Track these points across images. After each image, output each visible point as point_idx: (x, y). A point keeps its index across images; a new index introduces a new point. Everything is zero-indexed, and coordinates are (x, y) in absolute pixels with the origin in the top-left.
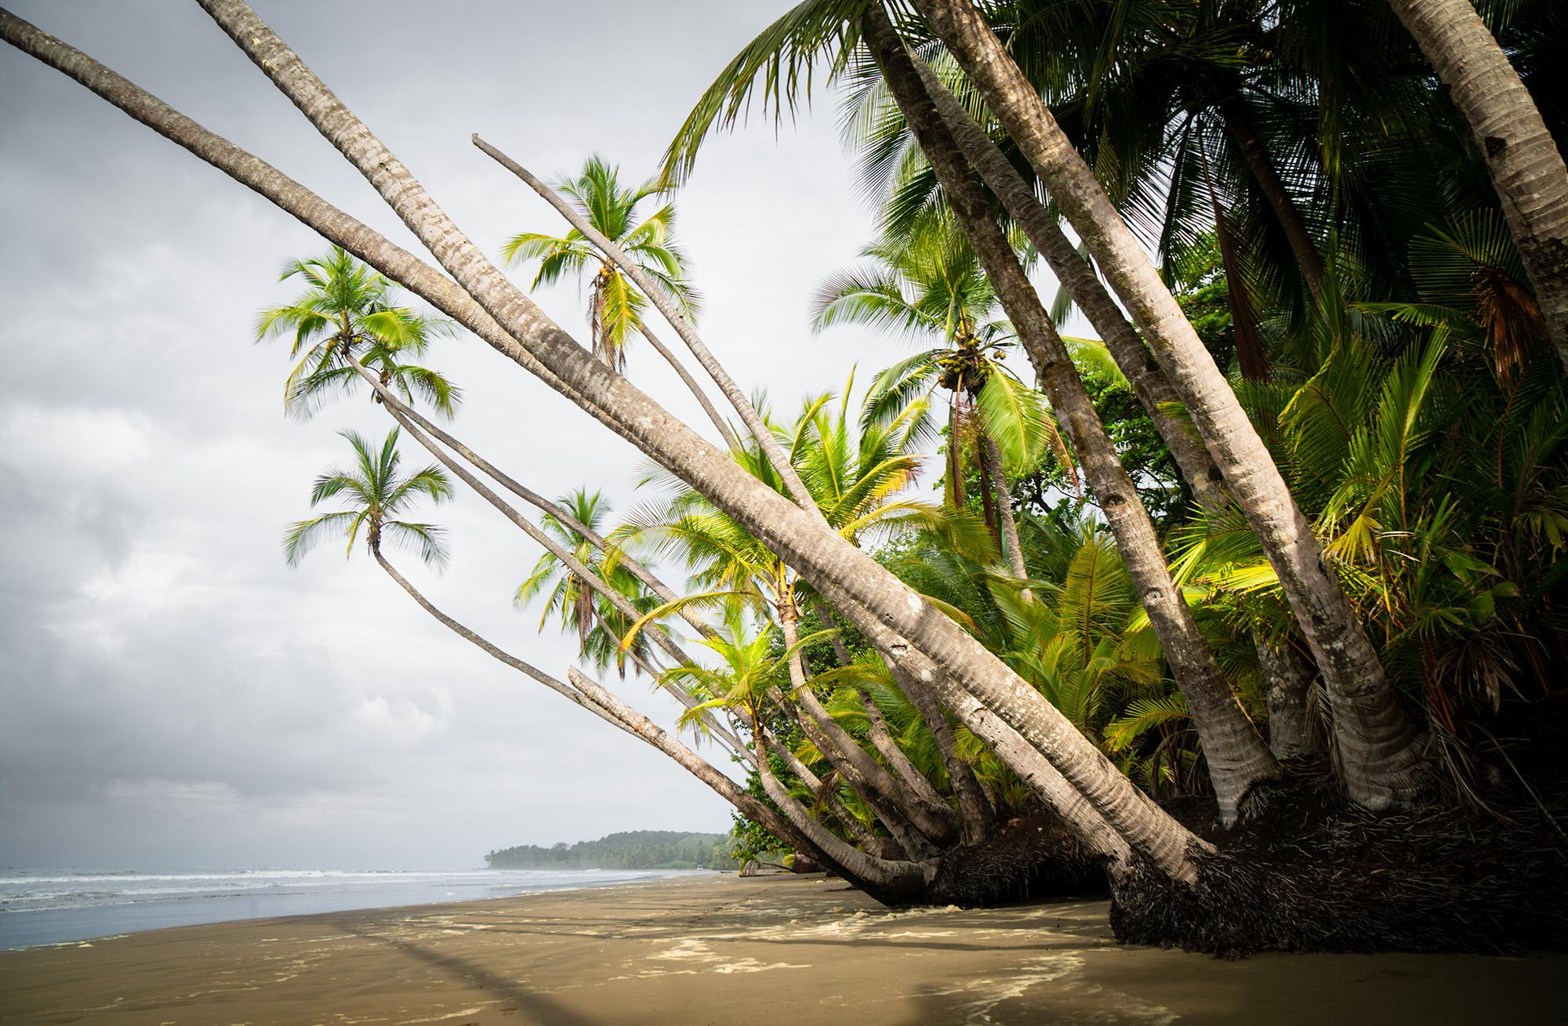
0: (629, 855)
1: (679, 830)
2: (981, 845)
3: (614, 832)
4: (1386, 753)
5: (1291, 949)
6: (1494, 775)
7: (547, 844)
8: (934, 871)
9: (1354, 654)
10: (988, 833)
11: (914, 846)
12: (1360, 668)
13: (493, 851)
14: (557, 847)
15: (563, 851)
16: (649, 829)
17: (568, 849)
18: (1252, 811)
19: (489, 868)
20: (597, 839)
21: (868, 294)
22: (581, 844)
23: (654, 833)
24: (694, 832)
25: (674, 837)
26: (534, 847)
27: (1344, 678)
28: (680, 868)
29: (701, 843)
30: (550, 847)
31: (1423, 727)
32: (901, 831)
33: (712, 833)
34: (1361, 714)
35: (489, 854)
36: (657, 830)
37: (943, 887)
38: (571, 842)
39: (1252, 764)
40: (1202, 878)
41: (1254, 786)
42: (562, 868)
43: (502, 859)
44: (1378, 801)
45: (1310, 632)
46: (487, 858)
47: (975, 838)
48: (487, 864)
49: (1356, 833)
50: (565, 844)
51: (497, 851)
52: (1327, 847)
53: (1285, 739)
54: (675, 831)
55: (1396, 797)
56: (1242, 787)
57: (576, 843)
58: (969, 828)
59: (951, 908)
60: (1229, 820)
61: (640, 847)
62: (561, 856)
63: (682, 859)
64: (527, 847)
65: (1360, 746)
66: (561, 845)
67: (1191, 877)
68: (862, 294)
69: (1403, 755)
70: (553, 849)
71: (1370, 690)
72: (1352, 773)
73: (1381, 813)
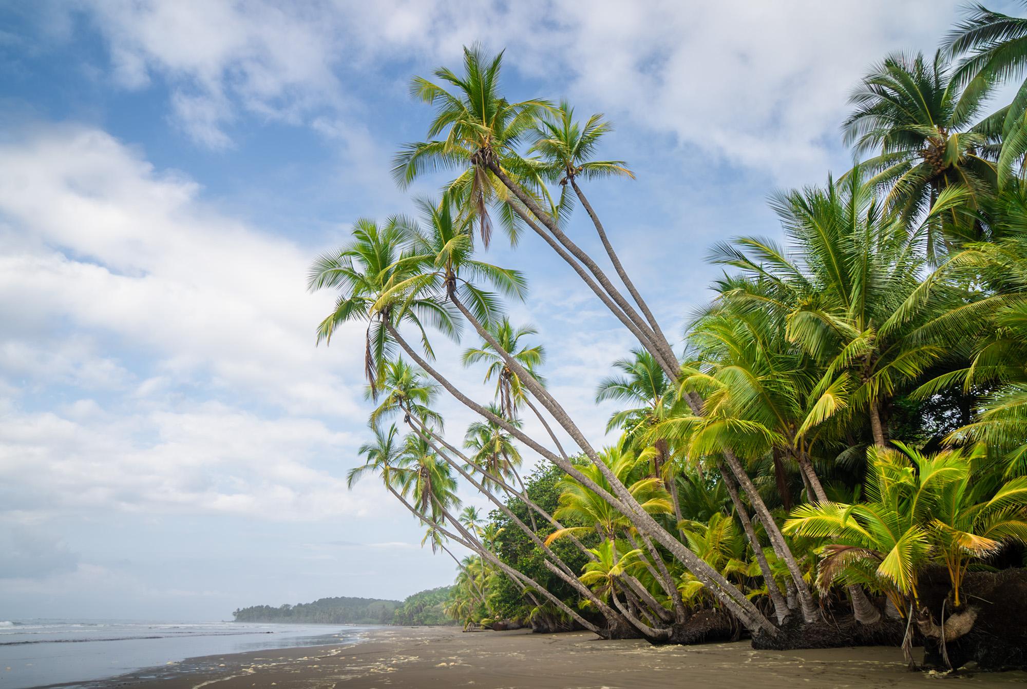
0: (335, 614)
1: (367, 597)
2: (684, 624)
3: (322, 598)
4: (811, 612)
5: (794, 649)
6: (830, 617)
7: (277, 605)
8: (671, 633)
9: (806, 593)
10: (687, 620)
11: (656, 624)
12: (807, 596)
13: (239, 609)
14: (284, 607)
15: (288, 610)
16: (346, 596)
17: (291, 608)
18: (786, 622)
19: (235, 621)
20: (311, 602)
21: (619, 387)
22: (300, 605)
23: (350, 598)
24: (377, 598)
25: (363, 602)
26: (267, 606)
27: (804, 598)
28: (370, 623)
29: (384, 607)
30: (279, 607)
31: (818, 607)
32: (652, 618)
33: (389, 600)
34: (807, 604)
35: (235, 610)
36: (352, 596)
37: (674, 638)
38: (293, 603)
39: (786, 612)
40: (778, 636)
41: (786, 616)
42: (288, 622)
43: (244, 615)
44: (810, 621)
45: (798, 589)
46: (234, 614)
47: (682, 621)
48: (234, 618)
49: (806, 627)
50: (289, 605)
51: (241, 609)
52: (800, 630)
53: (791, 604)
54: (364, 598)
55: (813, 620)
56: (783, 616)
57: (296, 605)
58: (679, 617)
59: (679, 645)
60: (781, 623)
61: (343, 608)
62: (286, 614)
63: (371, 617)
64: (262, 606)
65: (807, 610)
66: (287, 606)
67: (776, 635)
68: (616, 387)
69: (815, 612)
70: (281, 608)
71: (809, 600)
72: (805, 615)
73: (811, 623)
